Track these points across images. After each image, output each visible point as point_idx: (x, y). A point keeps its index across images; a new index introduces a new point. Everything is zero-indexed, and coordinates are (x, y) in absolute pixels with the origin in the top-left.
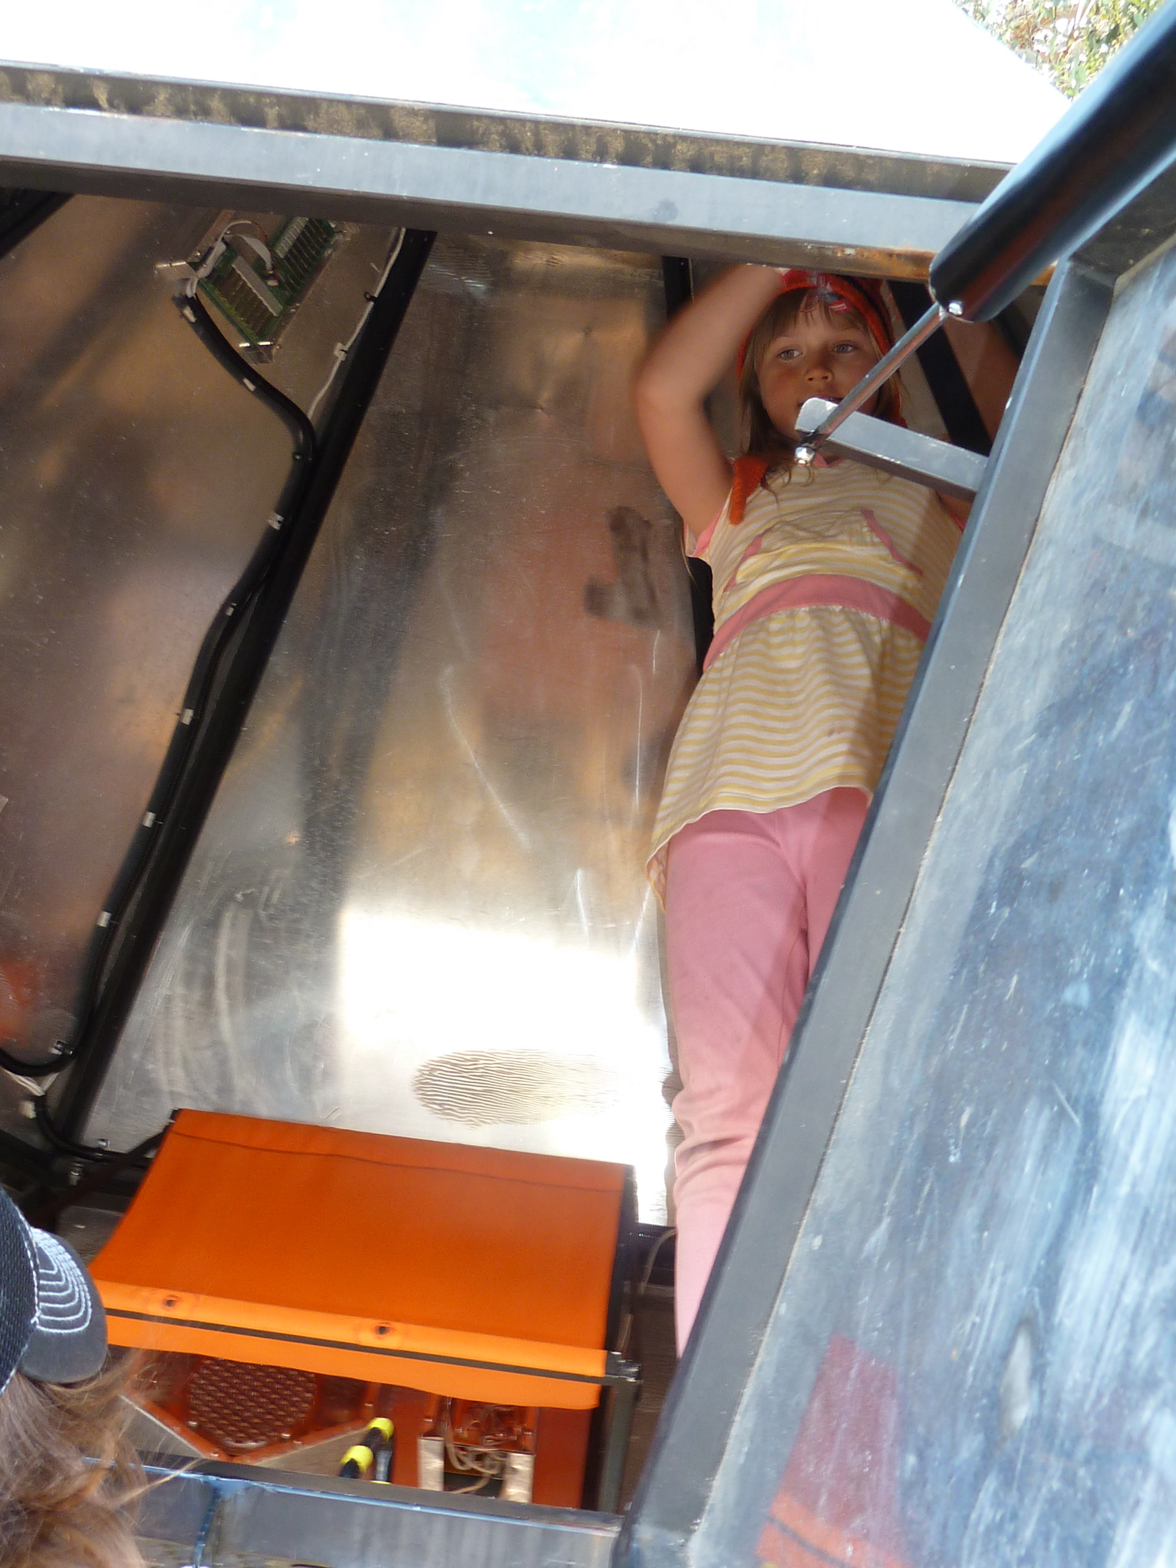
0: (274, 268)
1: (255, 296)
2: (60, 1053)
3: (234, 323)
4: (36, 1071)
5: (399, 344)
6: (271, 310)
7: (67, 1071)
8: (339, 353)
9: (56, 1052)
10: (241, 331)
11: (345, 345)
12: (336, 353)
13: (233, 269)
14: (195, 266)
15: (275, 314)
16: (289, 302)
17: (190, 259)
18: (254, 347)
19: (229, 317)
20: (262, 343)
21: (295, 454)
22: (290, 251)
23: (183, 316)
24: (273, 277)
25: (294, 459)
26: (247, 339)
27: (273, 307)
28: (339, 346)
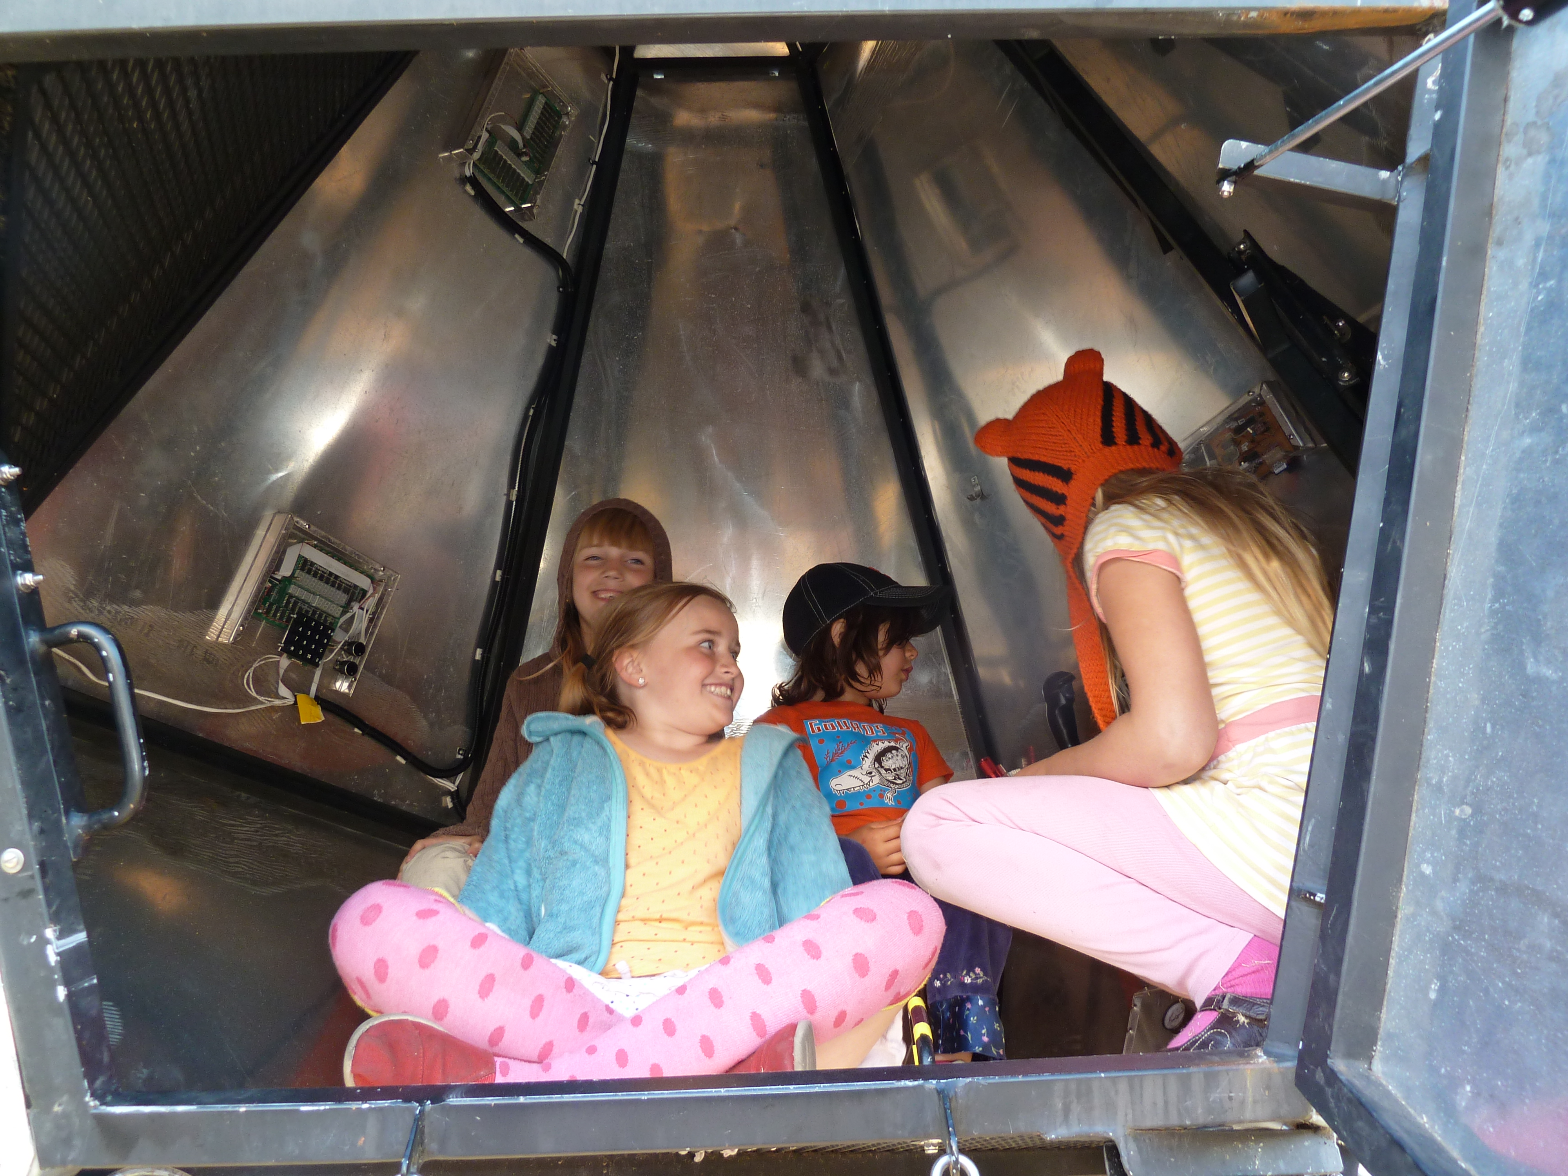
0: (525, 146)
1: (515, 170)
2: (462, 757)
3: (503, 193)
4: (449, 773)
5: (619, 194)
6: (527, 179)
7: (470, 770)
8: (578, 207)
9: (459, 757)
10: (508, 197)
11: (580, 200)
12: (576, 207)
13: (496, 151)
14: (471, 151)
15: (530, 183)
16: (538, 172)
17: (466, 147)
18: (518, 209)
19: (498, 188)
20: (523, 206)
21: (558, 288)
22: (533, 133)
23: (466, 192)
24: (526, 154)
25: (559, 291)
26: (512, 203)
27: (528, 177)
28: (577, 201)
